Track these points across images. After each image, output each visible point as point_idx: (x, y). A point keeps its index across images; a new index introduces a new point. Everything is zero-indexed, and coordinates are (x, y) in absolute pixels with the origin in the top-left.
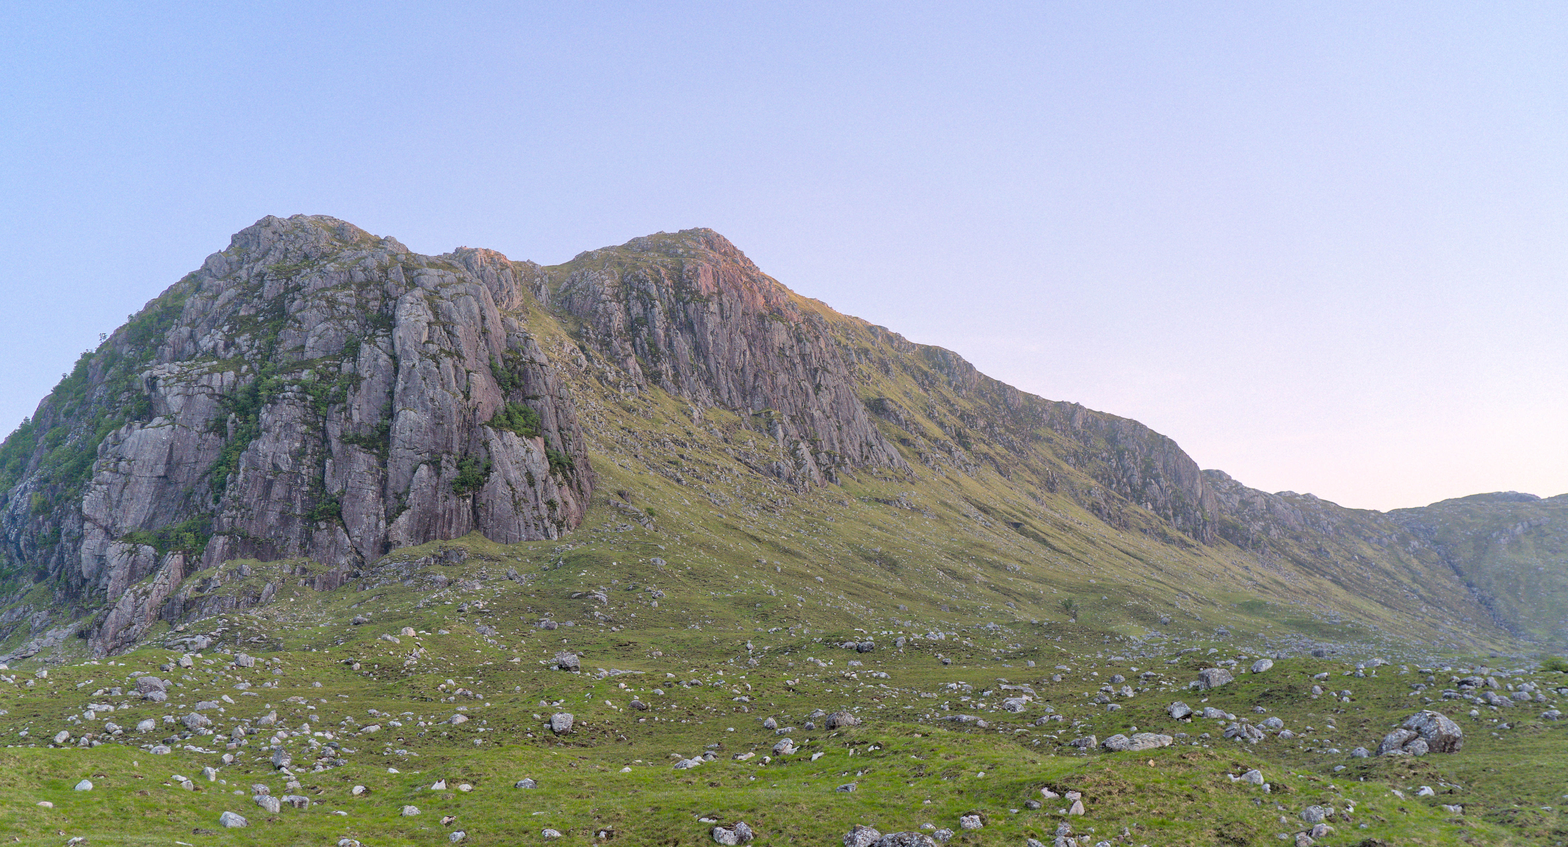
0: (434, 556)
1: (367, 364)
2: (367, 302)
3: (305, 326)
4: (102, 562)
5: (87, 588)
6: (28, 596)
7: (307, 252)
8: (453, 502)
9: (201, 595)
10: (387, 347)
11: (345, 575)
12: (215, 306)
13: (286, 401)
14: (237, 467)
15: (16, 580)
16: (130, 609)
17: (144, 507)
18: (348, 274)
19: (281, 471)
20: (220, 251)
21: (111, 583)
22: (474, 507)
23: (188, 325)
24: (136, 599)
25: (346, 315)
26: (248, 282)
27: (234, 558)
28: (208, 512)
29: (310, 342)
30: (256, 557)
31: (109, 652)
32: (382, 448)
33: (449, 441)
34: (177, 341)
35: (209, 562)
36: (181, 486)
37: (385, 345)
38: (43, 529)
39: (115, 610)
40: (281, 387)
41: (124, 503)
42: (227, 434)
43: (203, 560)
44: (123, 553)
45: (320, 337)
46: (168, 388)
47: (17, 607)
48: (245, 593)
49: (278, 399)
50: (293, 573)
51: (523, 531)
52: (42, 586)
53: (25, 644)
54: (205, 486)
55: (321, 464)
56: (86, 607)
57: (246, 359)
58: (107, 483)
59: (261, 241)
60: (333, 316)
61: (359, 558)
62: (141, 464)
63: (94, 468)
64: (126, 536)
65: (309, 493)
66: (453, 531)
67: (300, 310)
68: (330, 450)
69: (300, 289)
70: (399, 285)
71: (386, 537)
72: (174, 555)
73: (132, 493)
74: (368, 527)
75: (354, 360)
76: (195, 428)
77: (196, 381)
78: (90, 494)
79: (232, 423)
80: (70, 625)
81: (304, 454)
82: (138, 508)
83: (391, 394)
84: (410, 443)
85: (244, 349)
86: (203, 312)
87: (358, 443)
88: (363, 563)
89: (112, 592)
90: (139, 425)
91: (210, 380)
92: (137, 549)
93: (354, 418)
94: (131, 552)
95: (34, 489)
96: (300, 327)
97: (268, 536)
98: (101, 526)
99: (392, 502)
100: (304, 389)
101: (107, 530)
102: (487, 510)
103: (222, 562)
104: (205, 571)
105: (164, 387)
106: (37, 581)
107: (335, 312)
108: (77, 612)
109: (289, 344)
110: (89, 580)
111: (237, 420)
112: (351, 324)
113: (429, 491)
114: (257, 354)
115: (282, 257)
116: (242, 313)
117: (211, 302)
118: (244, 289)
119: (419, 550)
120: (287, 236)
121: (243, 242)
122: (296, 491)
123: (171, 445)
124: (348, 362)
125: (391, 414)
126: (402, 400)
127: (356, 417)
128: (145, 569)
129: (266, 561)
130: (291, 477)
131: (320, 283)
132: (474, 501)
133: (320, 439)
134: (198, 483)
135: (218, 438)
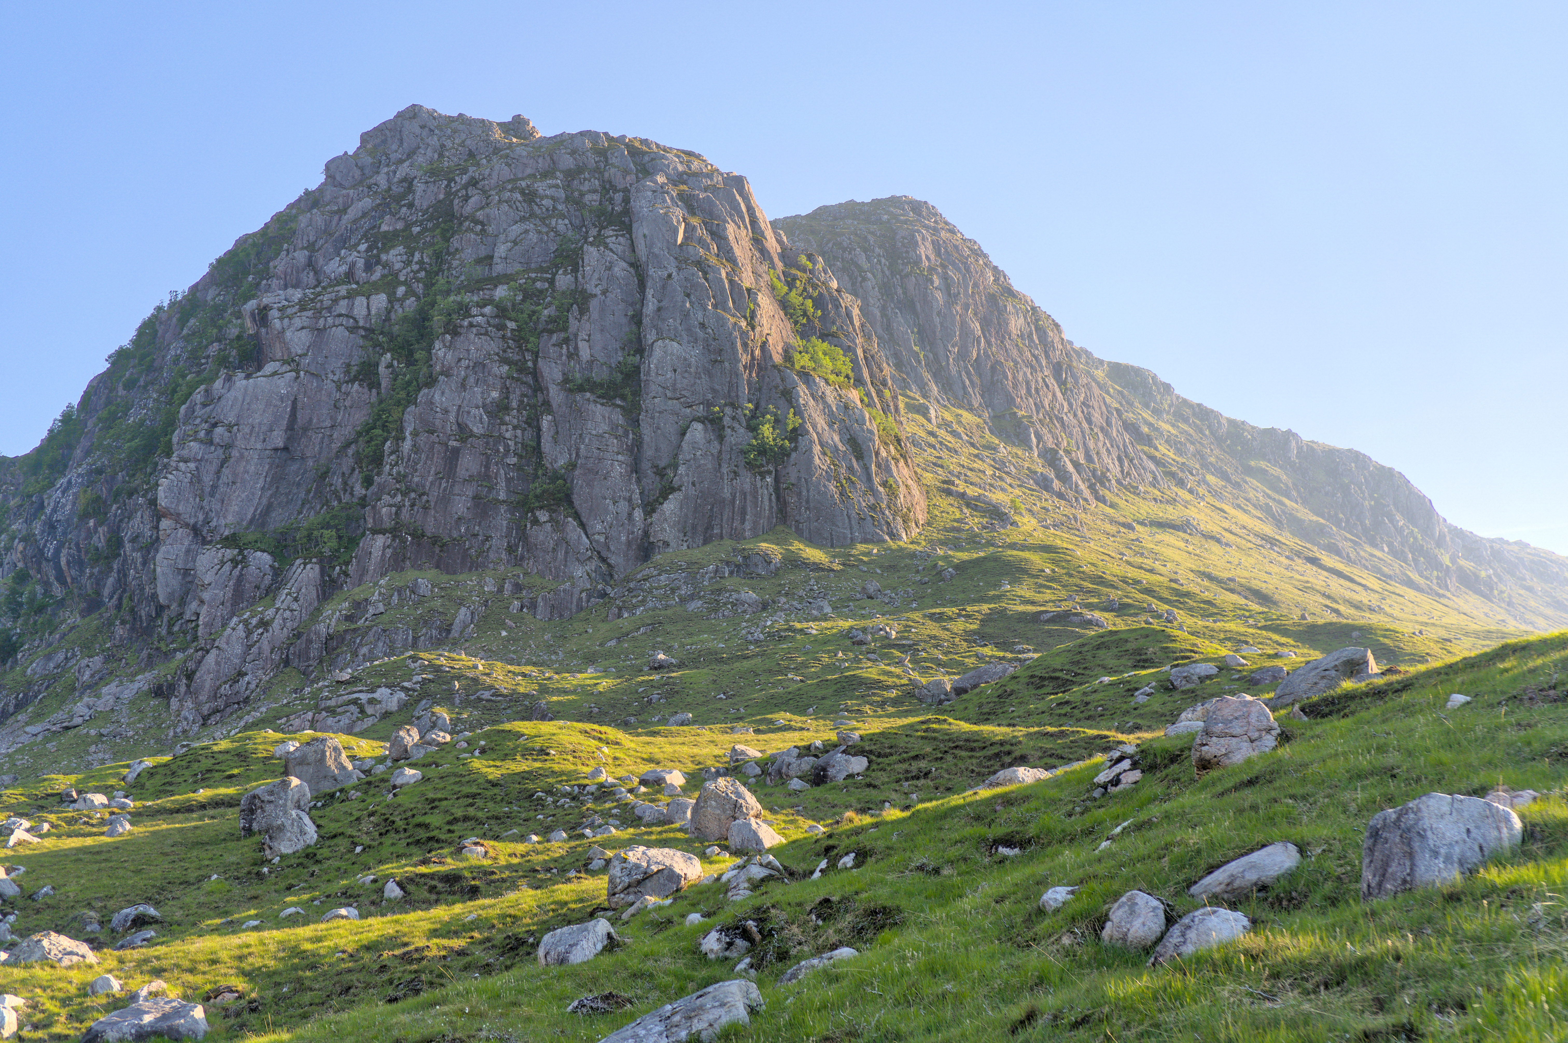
0: (728, 563)
1: (596, 276)
2: (582, 195)
3: (490, 229)
4: (189, 579)
5: (165, 619)
6: (72, 636)
7: (473, 148)
8: (746, 480)
9: (353, 627)
10: (624, 252)
11: (584, 595)
12: (344, 222)
13: (474, 330)
14: (401, 430)
15: (54, 614)
16: (239, 650)
17: (253, 494)
18: (548, 159)
19: (472, 435)
20: (346, 153)
21: (204, 611)
22: (777, 489)
23: (303, 248)
24: (249, 633)
25: (553, 212)
26: (390, 189)
27: (402, 569)
28: (355, 500)
29: (501, 250)
30: (437, 567)
31: (206, 718)
32: (630, 398)
33: (733, 386)
34: (289, 270)
35: (362, 575)
36: (310, 463)
37: (620, 248)
38: (95, 538)
39: (214, 652)
40: (464, 310)
41: (222, 489)
42: (379, 384)
43: (351, 572)
44: (222, 563)
45: (515, 243)
46: (286, 321)
47: (55, 652)
48: (426, 622)
49: (461, 326)
50: (501, 590)
51: (856, 527)
52: (93, 620)
53: (67, 708)
54: (348, 462)
55: (533, 423)
56: (164, 649)
57: (402, 279)
58: (196, 460)
59: (405, 137)
60: (532, 215)
61: (604, 567)
62: (247, 430)
63: (175, 439)
64: (227, 538)
65: (518, 468)
66: (748, 525)
67: (482, 208)
68: (547, 404)
69: (477, 183)
70: (626, 172)
71: (646, 534)
72: (305, 564)
73: (235, 475)
74: (616, 519)
75: (575, 270)
76: (331, 376)
77: (329, 309)
78: (170, 476)
79: (387, 367)
80: (139, 677)
81: (507, 408)
82: (243, 496)
83: (637, 319)
84: (675, 390)
85: (398, 266)
86: (327, 232)
87: (591, 391)
88: (611, 576)
89: (206, 625)
90: (243, 375)
91: (351, 307)
92: (244, 557)
93: (581, 353)
94: (235, 562)
95: (82, 484)
96: (483, 230)
97: (455, 534)
98: (187, 525)
99: (651, 481)
100: (502, 311)
101: (196, 530)
102: (799, 494)
103: (383, 575)
104: (357, 590)
105: (281, 319)
106: (86, 612)
107: (536, 208)
108: (150, 656)
109: (469, 254)
110: (168, 607)
111: (395, 363)
112: (561, 225)
113: (708, 463)
114: (418, 271)
115: (436, 156)
116: (384, 228)
117: (336, 218)
118: (384, 199)
119: (700, 555)
120: (441, 130)
121: (378, 141)
122: (497, 464)
123: (295, 402)
124: (565, 273)
125: (640, 348)
126: (655, 327)
127: (585, 352)
128: (257, 587)
129: (455, 573)
130: (487, 443)
131: (506, 173)
132: (777, 480)
133: (530, 386)
134: (337, 457)
135: (366, 390)
